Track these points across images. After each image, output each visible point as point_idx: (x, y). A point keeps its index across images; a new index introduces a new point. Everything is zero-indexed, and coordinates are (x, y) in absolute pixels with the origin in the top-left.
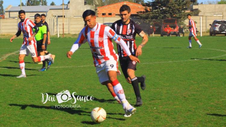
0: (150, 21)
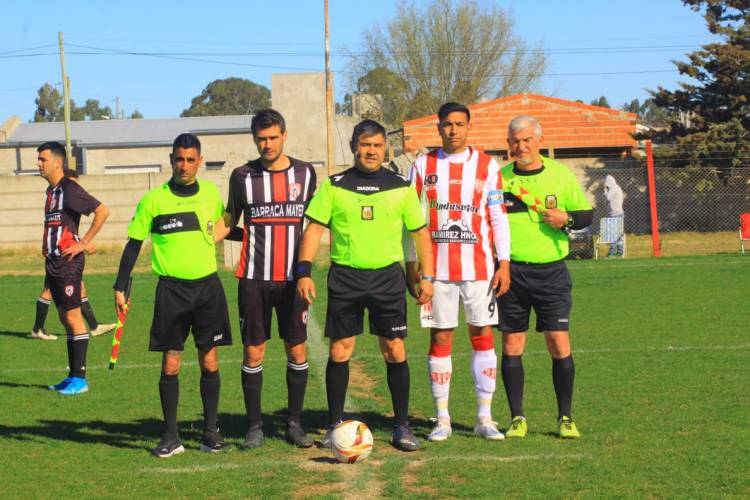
0: (694, 178)
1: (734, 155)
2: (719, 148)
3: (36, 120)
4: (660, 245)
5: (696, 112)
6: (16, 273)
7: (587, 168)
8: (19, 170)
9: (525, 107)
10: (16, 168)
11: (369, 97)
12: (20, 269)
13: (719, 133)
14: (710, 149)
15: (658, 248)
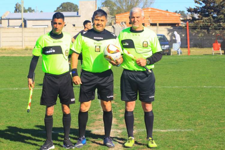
1: (210, 26)
2: (206, 24)
3: (15, 12)
4: (190, 52)
5: (200, 14)
6: (6, 55)
7: (168, 29)
8: (9, 26)
9: (150, 12)
10: (8, 25)
11: (106, 8)
12: (7, 54)
13: (206, 20)
14: (203, 25)
15: (189, 52)
